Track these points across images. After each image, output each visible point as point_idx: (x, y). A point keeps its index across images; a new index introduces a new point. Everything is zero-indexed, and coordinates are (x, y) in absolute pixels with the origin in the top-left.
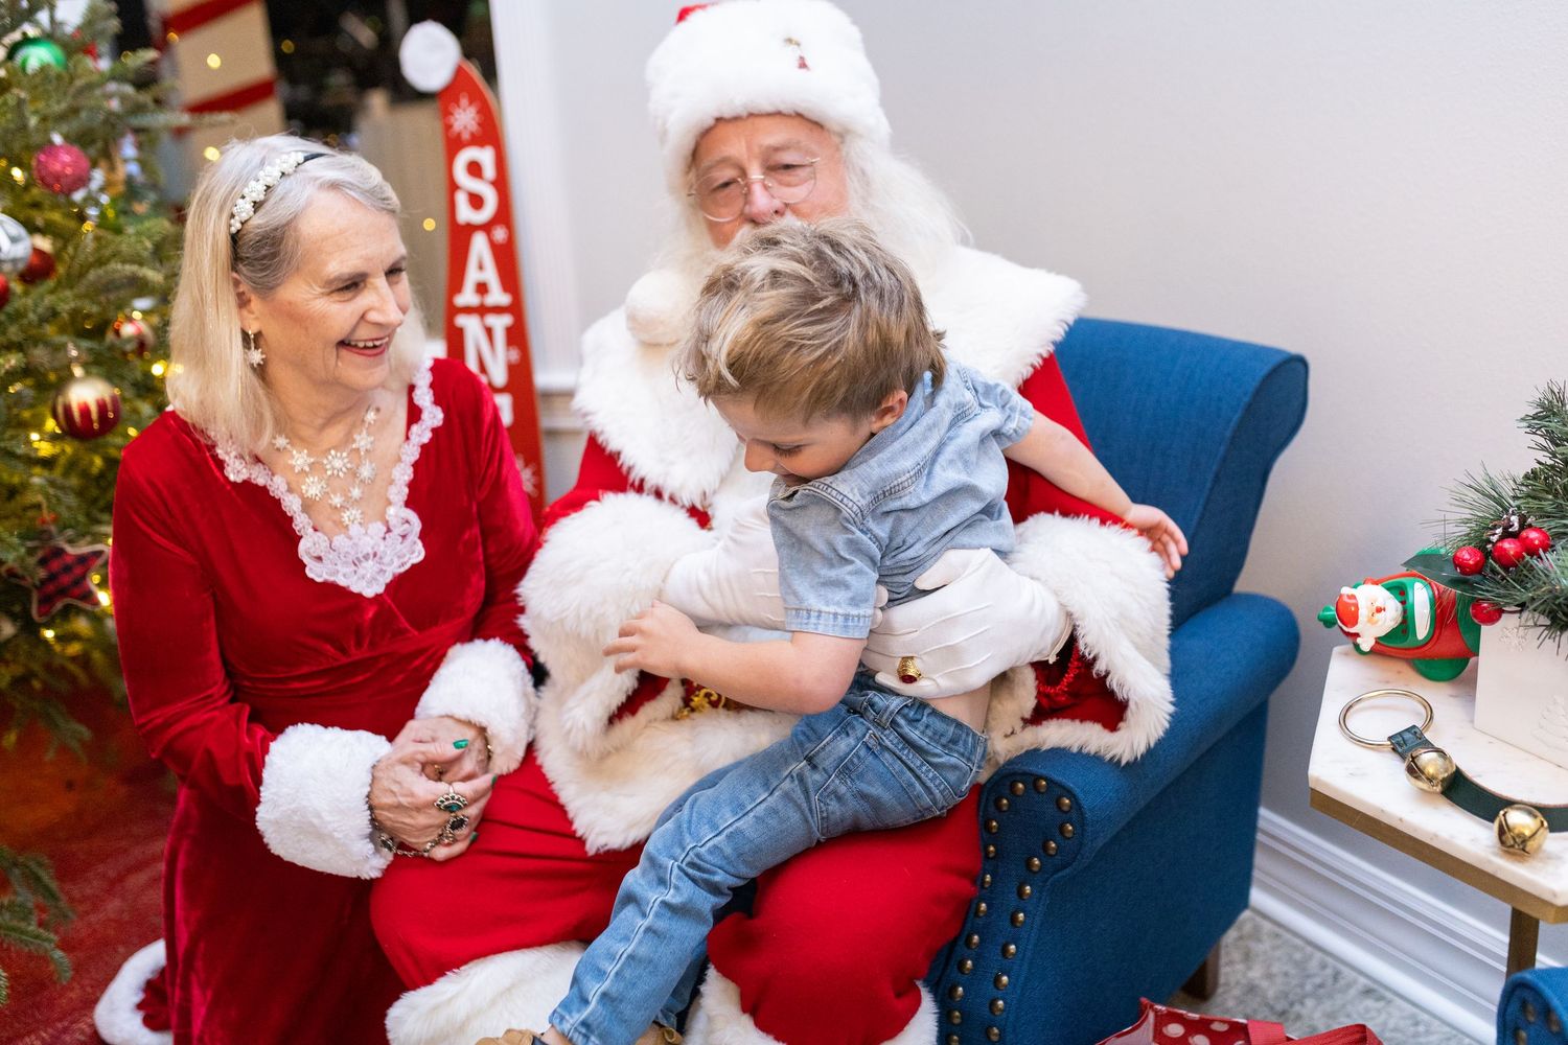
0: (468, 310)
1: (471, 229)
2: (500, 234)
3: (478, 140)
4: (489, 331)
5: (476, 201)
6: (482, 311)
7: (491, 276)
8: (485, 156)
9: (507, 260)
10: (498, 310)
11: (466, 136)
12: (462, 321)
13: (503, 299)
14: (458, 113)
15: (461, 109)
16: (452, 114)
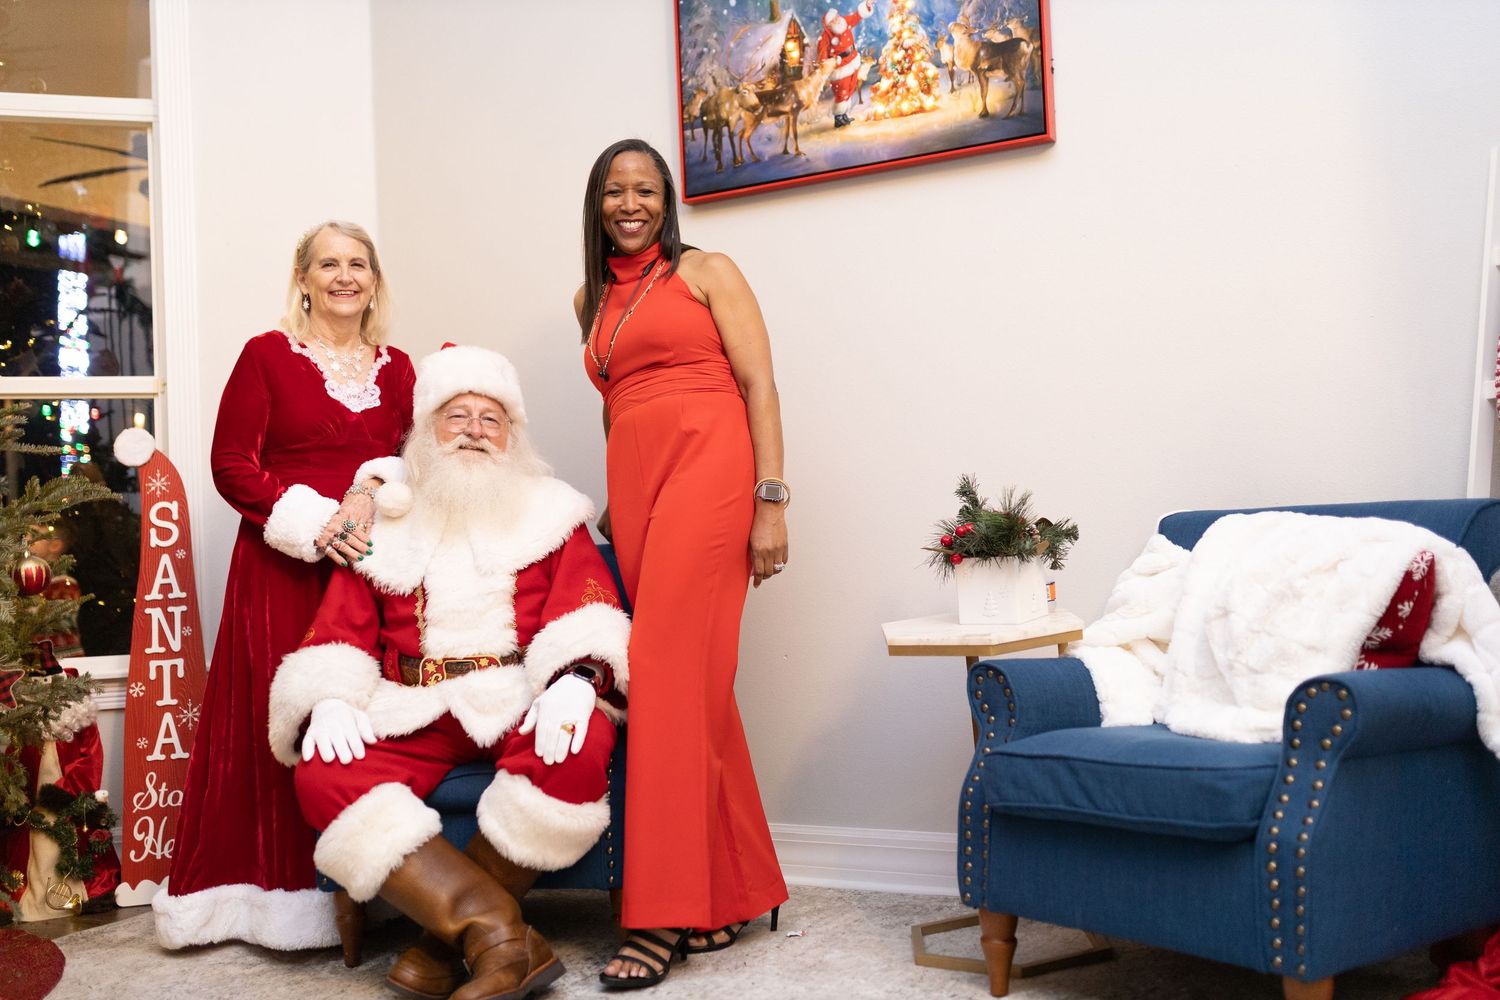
0: (154, 604)
1: (161, 550)
2: (181, 554)
3: (165, 497)
4: (170, 617)
5: (164, 534)
6: (164, 604)
7: (172, 580)
8: (174, 507)
9: (185, 571)
10: (177, 602)
11: (158, 493)
12: (148, 611)
13: (184, 595)
14: (154, 481)
15: (156, 479)
16: (150, 481)
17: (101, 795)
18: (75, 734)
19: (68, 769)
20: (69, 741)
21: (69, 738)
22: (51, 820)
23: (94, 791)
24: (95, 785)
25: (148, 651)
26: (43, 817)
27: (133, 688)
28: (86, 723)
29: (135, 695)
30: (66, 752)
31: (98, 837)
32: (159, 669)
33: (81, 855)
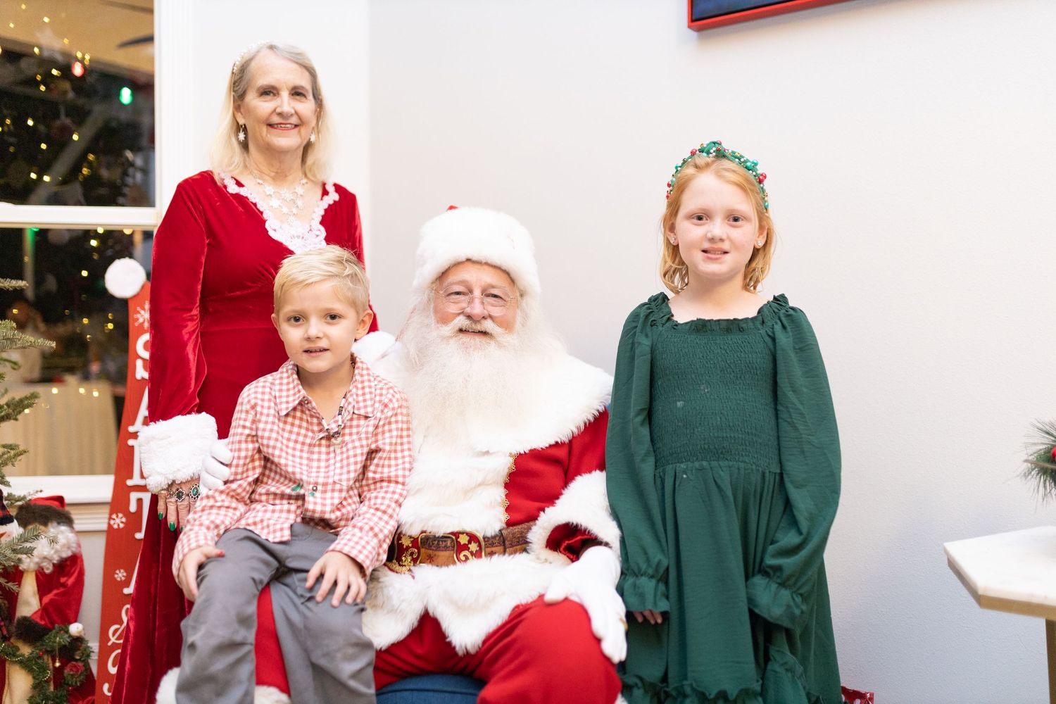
12: (131, 443)
14: (142, 312)
15: (144, 309)
16: (139, 313)
17: (75, 629)
18: (54, 565)
19: (46, 599)
20: (47, 572)
21: (48, 569)
22: (26, 650)
23: (71, 623)
24: (71, 616)
25: (130, 483)
26: (18, 649)
27: (114, 519)
28: (66, 554)
29: (116, 526)
30: (45, 582)
31: (71, 670)
32: (140, 501)
33: (55, 688)
